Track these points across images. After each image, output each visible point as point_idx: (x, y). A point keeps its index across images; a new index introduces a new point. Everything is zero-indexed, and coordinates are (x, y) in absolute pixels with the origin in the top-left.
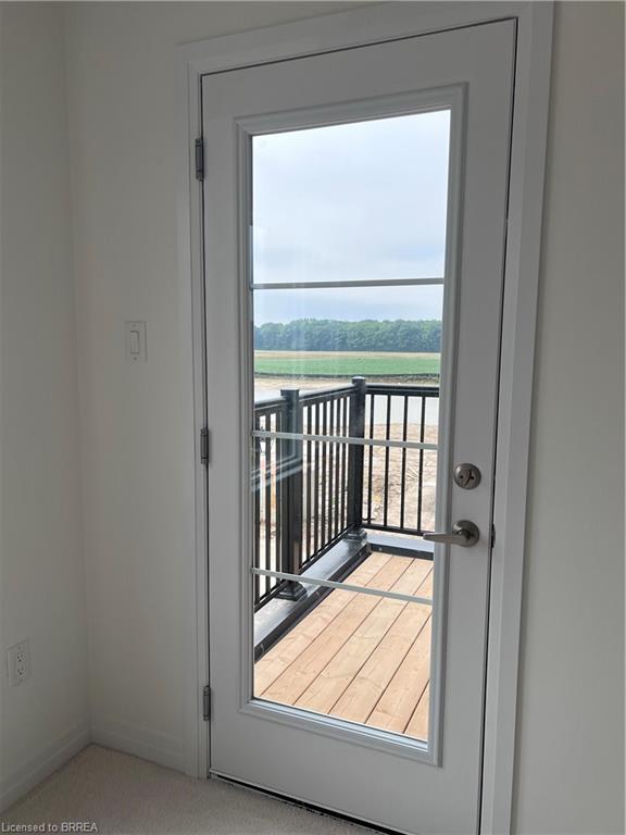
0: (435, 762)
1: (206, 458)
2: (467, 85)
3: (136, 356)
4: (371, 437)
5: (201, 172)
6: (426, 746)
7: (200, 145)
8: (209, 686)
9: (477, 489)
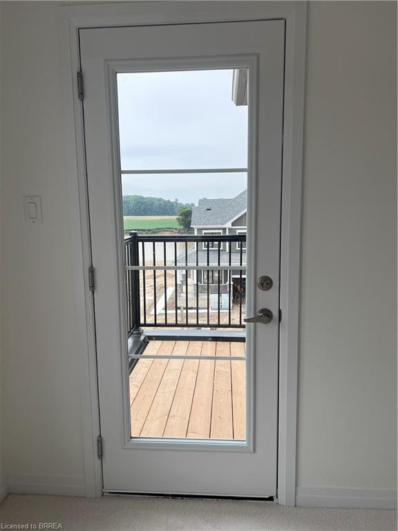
0: (252, 450)
1: (93, 286)
2: (258, 55)
3: (34, 220)
4: (144, 265)
5: (82, 95)
6: (245, 443)
7: (80, 75)
8: (100, 436)
9: (271, 290)
